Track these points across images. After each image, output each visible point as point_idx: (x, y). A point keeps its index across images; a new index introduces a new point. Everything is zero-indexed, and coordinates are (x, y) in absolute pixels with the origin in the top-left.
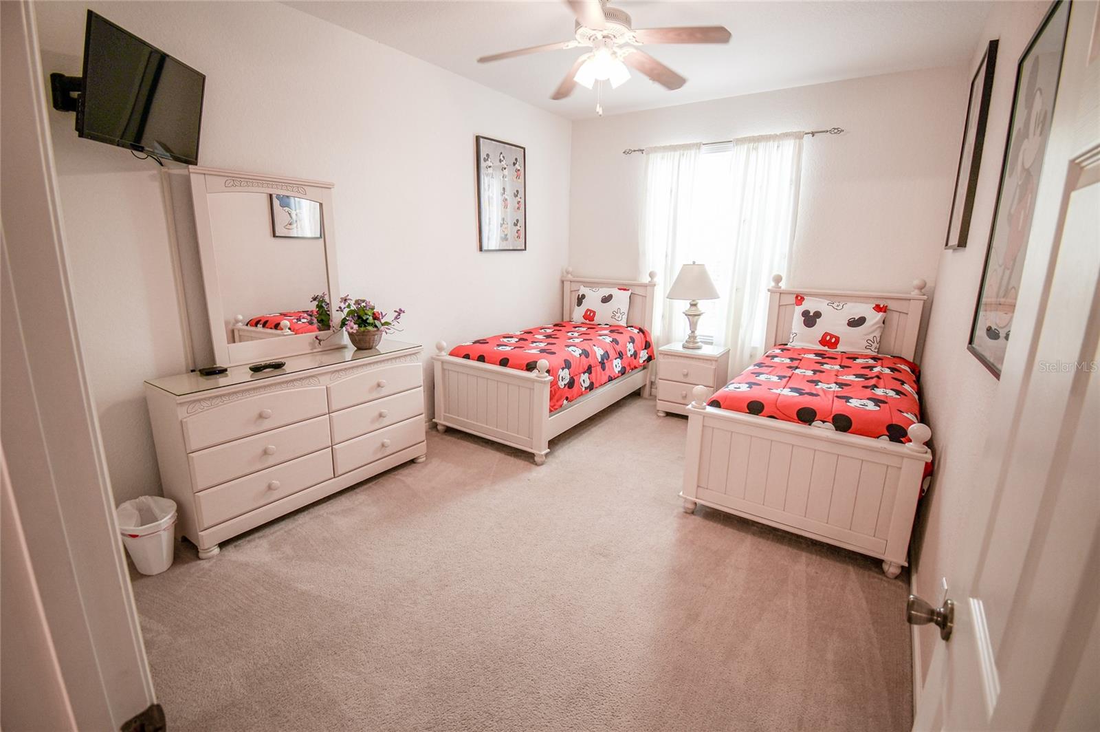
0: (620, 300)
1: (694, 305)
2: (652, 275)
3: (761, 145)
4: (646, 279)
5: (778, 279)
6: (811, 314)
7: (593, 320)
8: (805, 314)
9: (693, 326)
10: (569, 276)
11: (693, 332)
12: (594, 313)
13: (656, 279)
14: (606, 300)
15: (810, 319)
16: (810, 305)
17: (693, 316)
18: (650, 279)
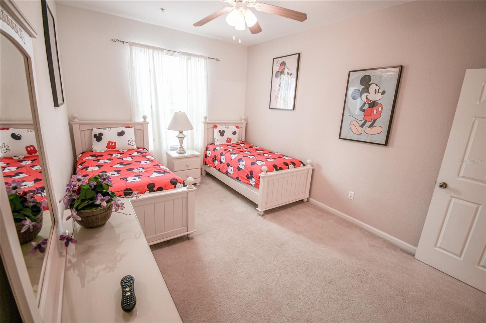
0: (130, 133)
1: (181, 132)
2: (145, 118)
3: (192, 58)
4: (141, 120)
5: (206, 118)
6: (222, 131)
7: (115, 148)
8: (220, 131)
9: (181, 142)
10: (76, 120)
11: (181, 145)
12: (115, 143)
13: (147, 120)
14: (121, 134)
15: (222, 133)
16: (220, 128)
17: (181, 138)
18: (143, 120)
